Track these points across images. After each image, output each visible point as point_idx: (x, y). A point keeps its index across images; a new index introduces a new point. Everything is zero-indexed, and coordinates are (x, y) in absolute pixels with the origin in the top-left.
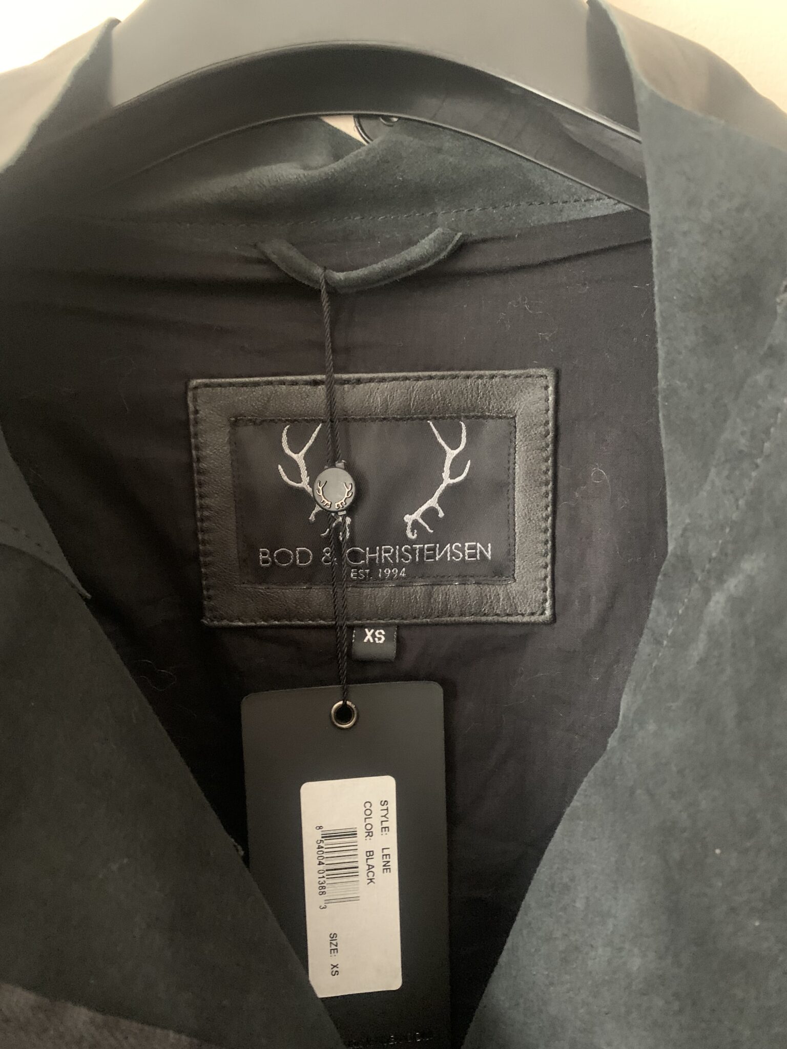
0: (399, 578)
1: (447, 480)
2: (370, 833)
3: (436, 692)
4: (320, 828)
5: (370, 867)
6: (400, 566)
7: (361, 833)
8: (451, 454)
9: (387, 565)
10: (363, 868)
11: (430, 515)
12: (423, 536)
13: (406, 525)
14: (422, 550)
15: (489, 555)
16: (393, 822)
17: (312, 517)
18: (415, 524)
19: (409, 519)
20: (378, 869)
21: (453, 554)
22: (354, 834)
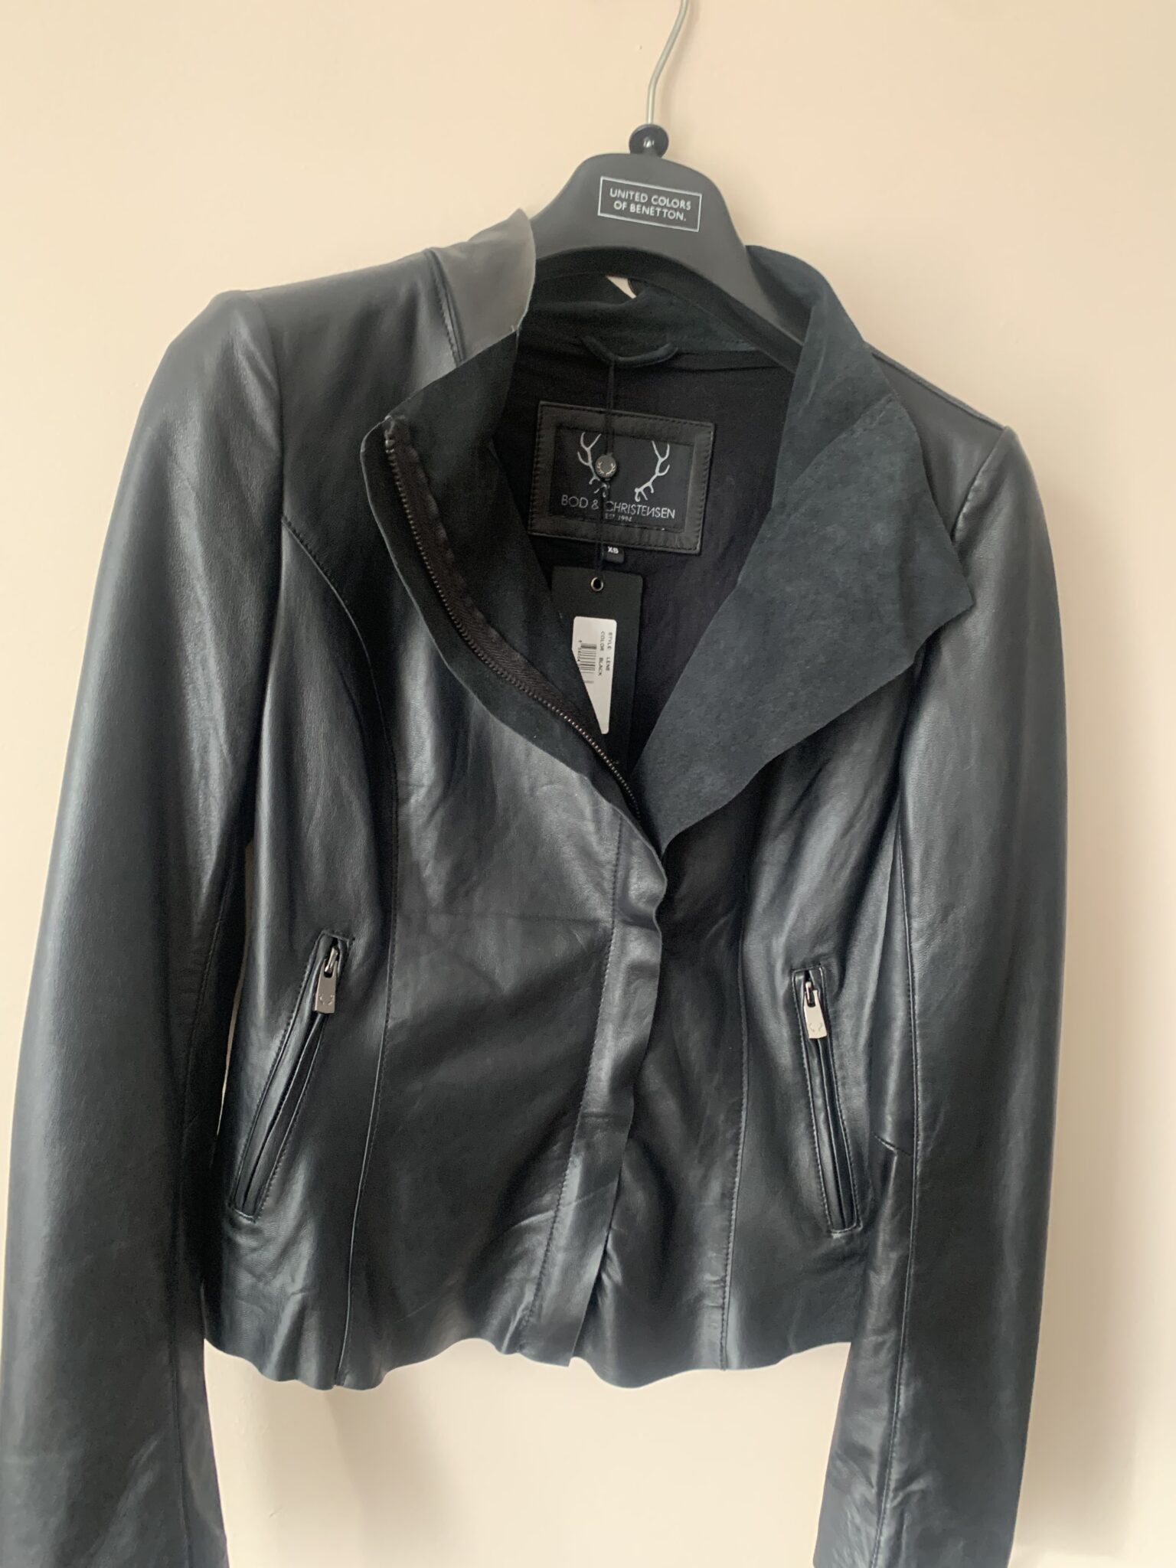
0: (628, 522)
1: (657, 474)
2: (602, 649)
3: (640, 580)
4: (581, 641)
5: (601, 667)
6: (629, 515)
7: (599, 647)
8: (661, 460)
9: (623, 514)
10: (597, 667)
11: (647, 490)
12: (643, 502)
13: (635, 493)
14: (641, 508)
15: (673, 516)
16: (613, 645)
17: (591, 483)
18: (640, 493)
19: (637, 491)
20: (604, 668)
21: (655, 513)
22: (595, 648)
